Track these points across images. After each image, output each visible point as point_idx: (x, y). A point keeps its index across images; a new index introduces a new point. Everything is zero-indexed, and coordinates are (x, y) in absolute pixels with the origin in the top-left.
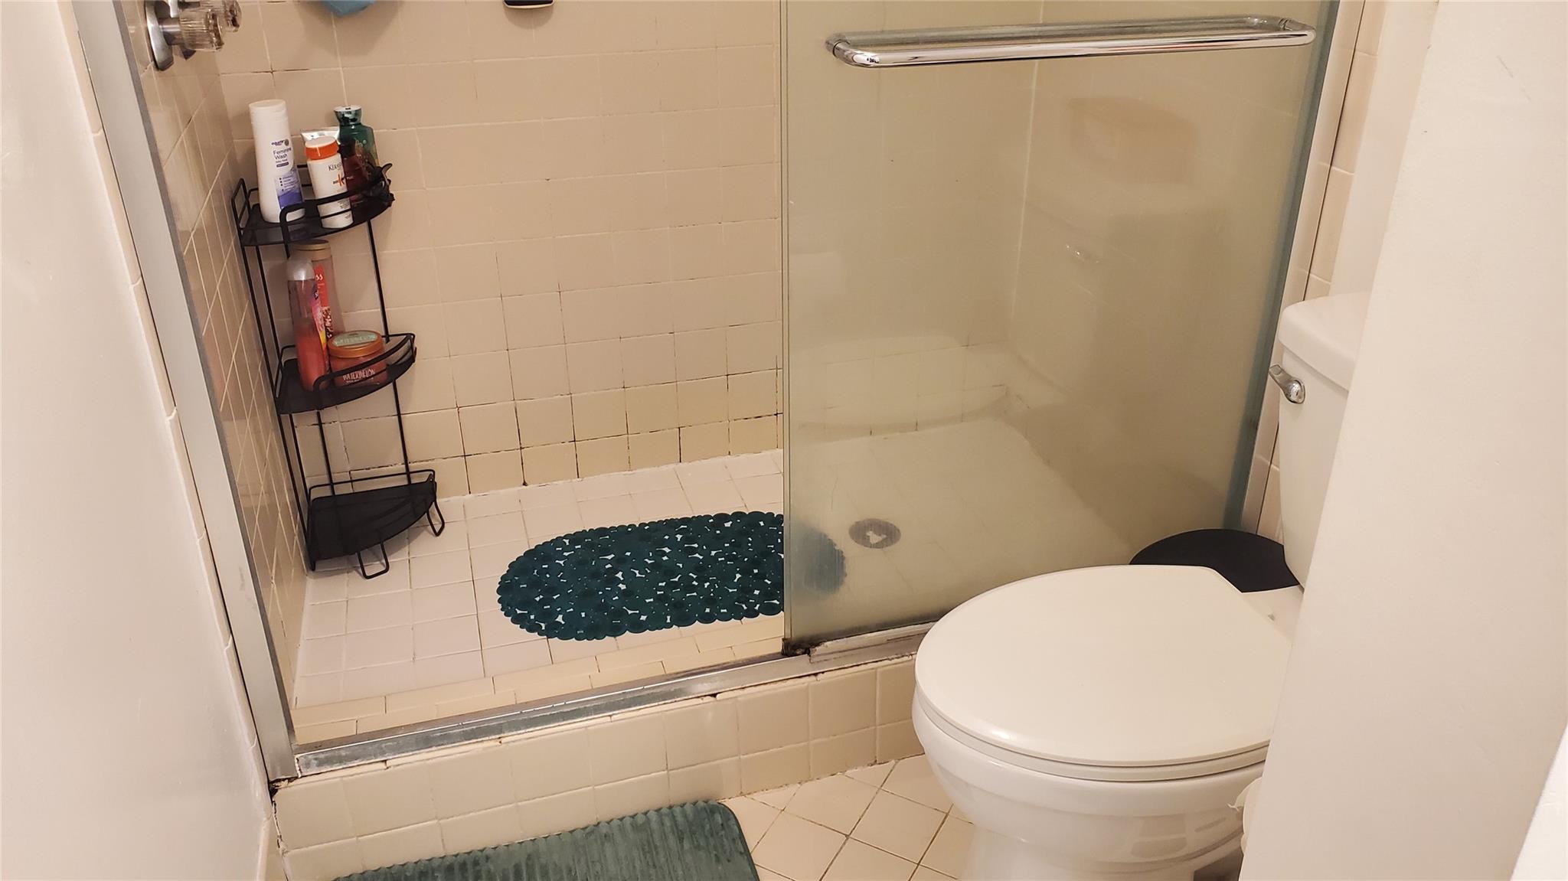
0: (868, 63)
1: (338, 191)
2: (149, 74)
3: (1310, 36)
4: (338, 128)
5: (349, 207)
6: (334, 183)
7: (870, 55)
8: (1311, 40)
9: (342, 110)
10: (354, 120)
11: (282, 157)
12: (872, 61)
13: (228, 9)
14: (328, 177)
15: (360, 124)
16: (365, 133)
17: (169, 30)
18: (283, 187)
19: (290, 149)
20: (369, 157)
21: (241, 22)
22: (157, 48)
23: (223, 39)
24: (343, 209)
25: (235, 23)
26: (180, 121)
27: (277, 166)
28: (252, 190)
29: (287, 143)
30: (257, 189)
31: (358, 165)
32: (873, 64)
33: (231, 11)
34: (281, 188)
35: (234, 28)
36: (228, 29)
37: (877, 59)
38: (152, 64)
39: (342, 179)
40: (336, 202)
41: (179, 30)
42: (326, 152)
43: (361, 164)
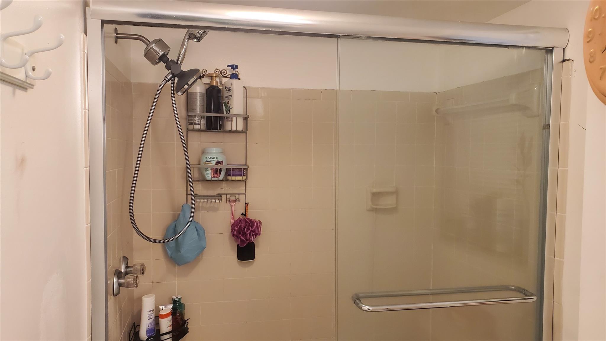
0: (367, 310)
1: (169, 330)
2: (111, 299)
3: (535, 298)
4: (172, 304)
5: (171, 336)
6: (168, 327)
7: (368, 307)
8: (535, 300)
9: (174, 297)
10: (178, 301)
11: (150, 316)
12: (369, 309)
13: (142, 269)
14: (166, 325)
15: (180, 303)
16: (182, 306)
17: (120, 282)
18: (149, 327)
19: (154, 313)
20: (182, 315)
21: (145, 273)
22: (115, 288)
23: (138, 285)
24: (169, 337)
25: (143, 273)
26: (117, 309)
27: (148, 319)
28: (138, 326)
29: (153, 311)
30: (140, 325)
31: (177, 318)
32: (369, 311)
33: (143, 270)
34: (148, 327)
35: (143, 275)
36: (140, 275)
37: (371, 309)
38: (112, 295)
39: (171, 325)
40: (167, 335)
41: (124, 282)
42: (166, 316)
43: (179, 318)
